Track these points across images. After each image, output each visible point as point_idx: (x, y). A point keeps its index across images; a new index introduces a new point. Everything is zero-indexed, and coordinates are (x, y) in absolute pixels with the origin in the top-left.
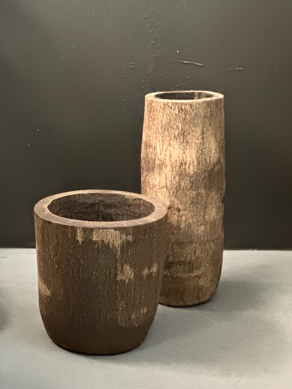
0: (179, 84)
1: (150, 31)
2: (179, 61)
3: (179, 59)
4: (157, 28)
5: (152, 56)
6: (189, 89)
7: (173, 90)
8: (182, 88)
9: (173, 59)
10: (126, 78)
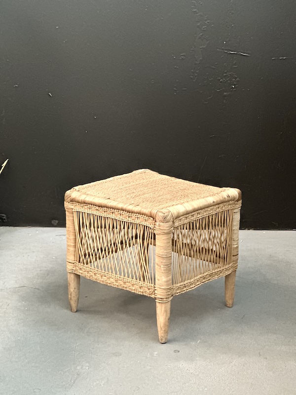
0: (226, 73)
1: (199, 24)
2: (226, 51)
3: (226, 50)
4: (206, 20)
5: (201, 47)
6: (236, 78)
7: (220, 80)
8: (229, 77)
9: (220, 50)
10: (176, 68)
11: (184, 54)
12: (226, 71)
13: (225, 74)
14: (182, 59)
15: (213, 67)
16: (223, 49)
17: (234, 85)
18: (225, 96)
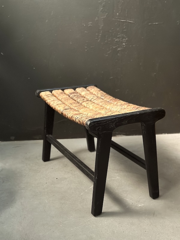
1: (100, 1)
2: (119, 20)
5: (102, 18)
6: (125, 38)
7: (115, 40)
8: (121, 38)
9: (115, 19)
10: (86, 33)
11: (91, 23)
12: (119, 34)
13: (118, 36)
14: (90, 26)
15: (110, 31)
16: (117, 19)
17: (125, 43)
18: (119, 51)
